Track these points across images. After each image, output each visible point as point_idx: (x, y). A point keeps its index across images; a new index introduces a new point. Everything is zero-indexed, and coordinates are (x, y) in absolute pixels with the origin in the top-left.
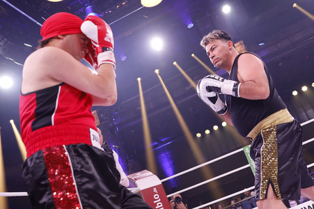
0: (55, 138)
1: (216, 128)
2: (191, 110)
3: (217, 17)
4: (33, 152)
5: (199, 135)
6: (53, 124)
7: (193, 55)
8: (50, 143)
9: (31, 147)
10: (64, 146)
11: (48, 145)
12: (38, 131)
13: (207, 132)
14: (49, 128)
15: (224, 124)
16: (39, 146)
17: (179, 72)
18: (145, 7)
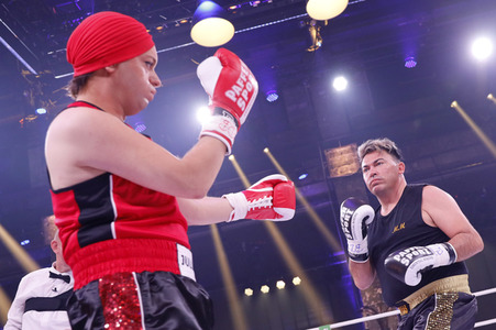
0: (119, 261)
1: (281, 285)
2: (244, 245)
3: (321, 93)
4: (84, 282)
5: (249, 292)
6: (115, 237)
7: (266, 150)
8: (111, 268)
9: (81, 274)
10: (134, 273)
11: (108, 272)
12: (92, 247)
13: (265, 289)
14: (109, 242)
15: (297, 281)
16: (95, 273)
17: (237, 175)
18: (196, 45)
